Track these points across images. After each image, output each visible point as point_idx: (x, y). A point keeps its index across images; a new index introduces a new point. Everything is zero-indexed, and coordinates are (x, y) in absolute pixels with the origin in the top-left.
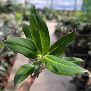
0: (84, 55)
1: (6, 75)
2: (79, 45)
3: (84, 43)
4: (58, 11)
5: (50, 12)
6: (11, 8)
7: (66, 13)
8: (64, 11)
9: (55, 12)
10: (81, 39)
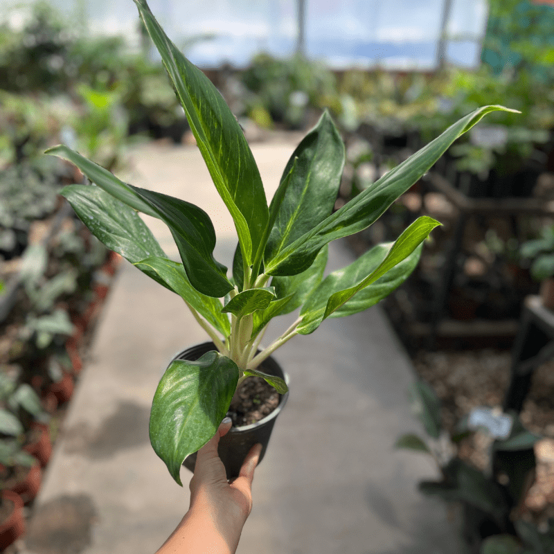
0: (507, 327)
1: (23, 459)
2: (474, 267)
3: (499, 259)
4: (340, 75)
5: (293, 82)
6: (55, 63)
7: (387, 84)
8: (373, 75)
9: (320, 84)
10: (481, 237)
